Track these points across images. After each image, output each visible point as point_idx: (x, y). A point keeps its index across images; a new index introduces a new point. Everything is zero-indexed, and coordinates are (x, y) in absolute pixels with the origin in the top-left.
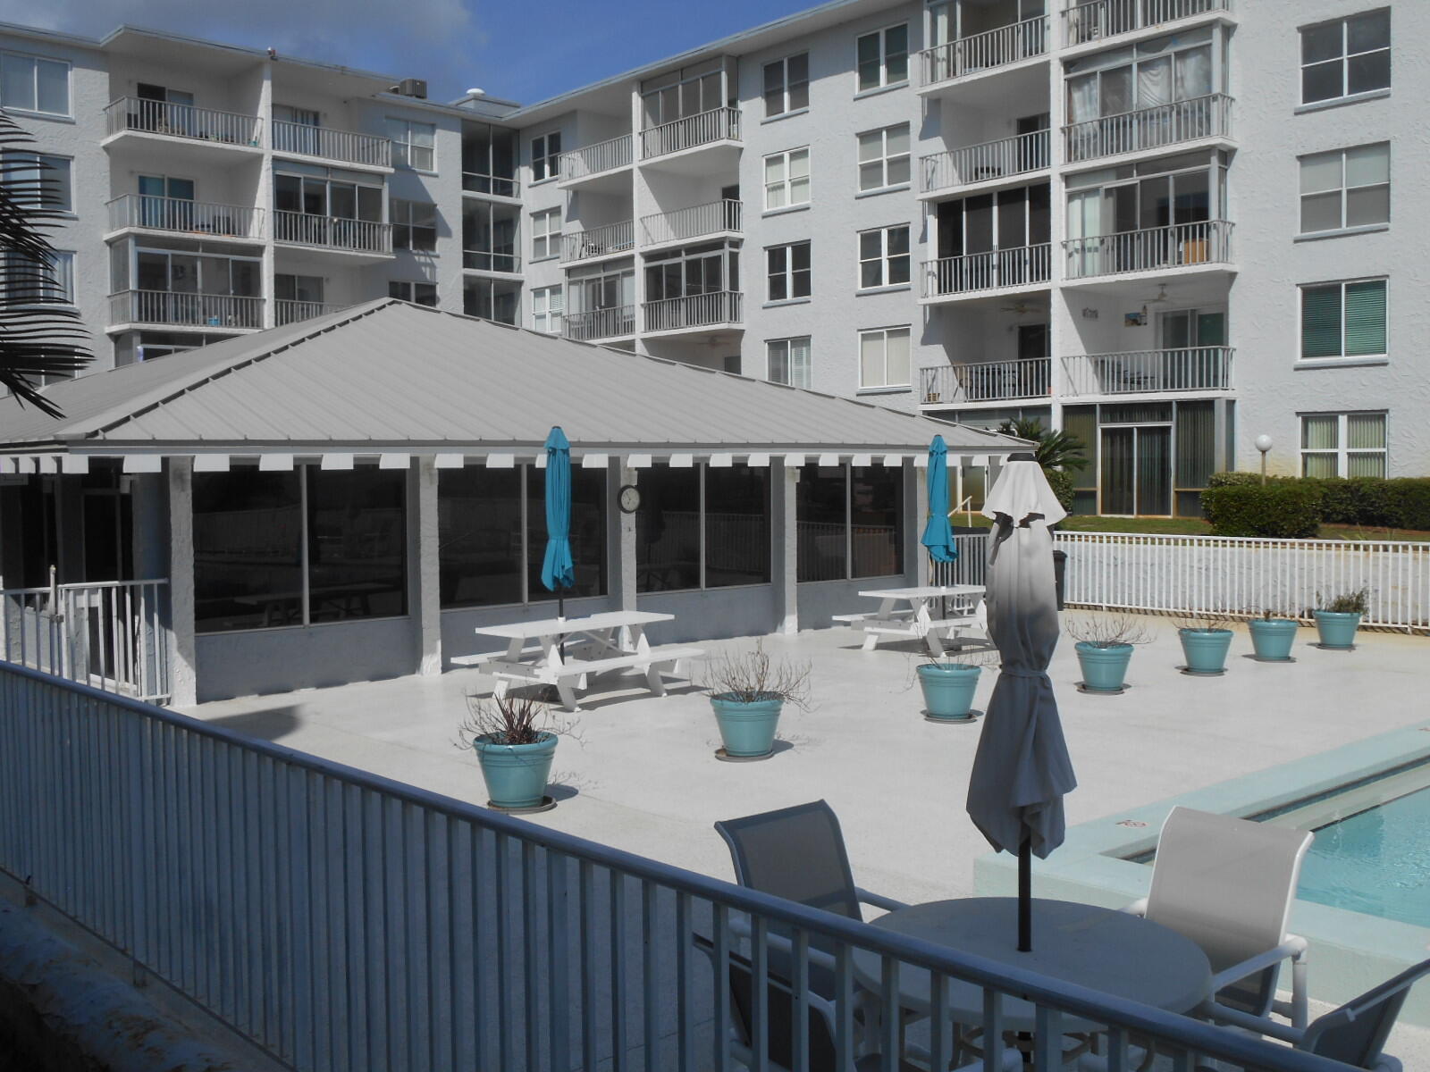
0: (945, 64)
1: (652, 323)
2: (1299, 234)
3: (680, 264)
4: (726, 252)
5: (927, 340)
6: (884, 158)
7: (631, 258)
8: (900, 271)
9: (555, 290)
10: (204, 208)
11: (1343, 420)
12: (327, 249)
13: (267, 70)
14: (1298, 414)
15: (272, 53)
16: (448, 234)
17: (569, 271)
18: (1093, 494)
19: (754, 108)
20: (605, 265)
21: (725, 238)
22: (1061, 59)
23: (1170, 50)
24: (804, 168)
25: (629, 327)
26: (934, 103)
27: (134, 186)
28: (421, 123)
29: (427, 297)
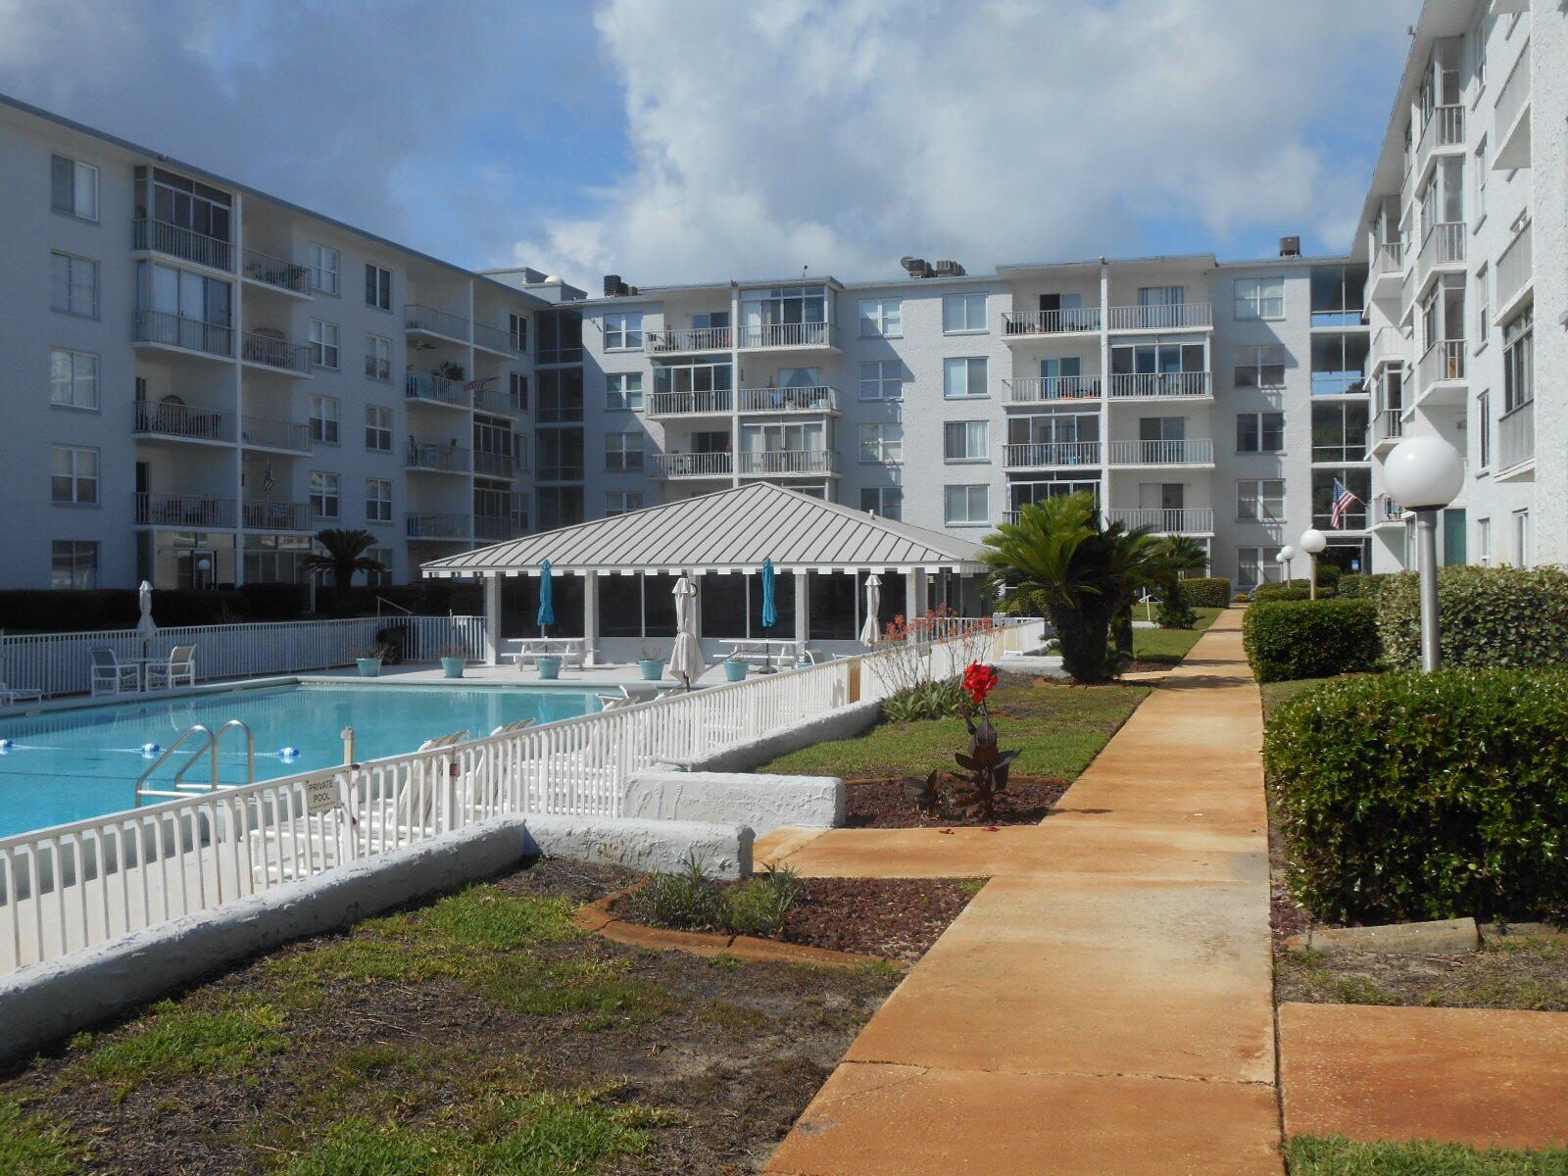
12: (1156, 398)
13: (1104, 272)
15: (1103, 259)
27: (1037, 368)
28: (1268, 278)
29: (1275, 423)
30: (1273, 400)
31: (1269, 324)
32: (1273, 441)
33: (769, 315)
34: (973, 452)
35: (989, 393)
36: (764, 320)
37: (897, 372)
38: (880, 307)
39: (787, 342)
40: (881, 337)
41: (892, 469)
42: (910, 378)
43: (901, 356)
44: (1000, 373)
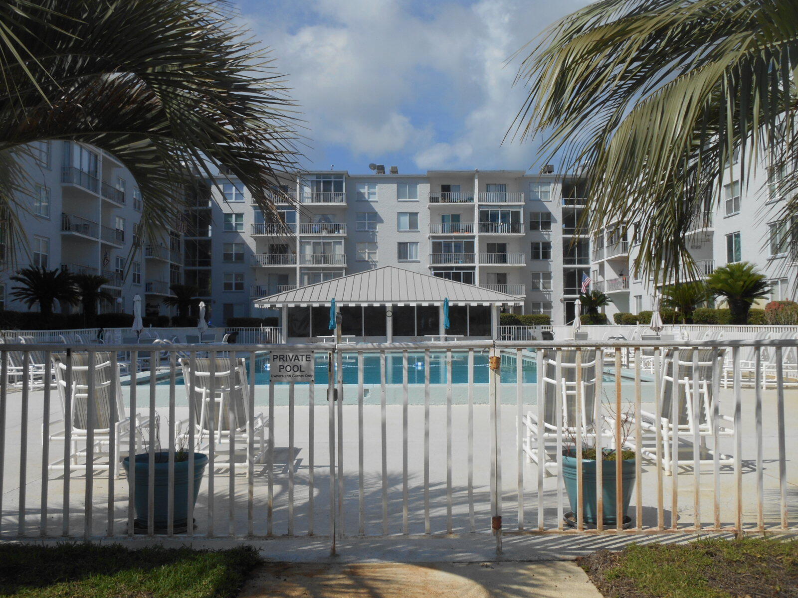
1: (608, 254)
2: (726, 216)
3: (612, 231)
10: (463, 225)
12: (500, 234)
13: (476, 176)
15: (477, 170)
16: (555, 221)
27: (440, 218)
28: (544, 183)
29: (547, 246)
30: (546, 237)
31: (544, 203)
32: (546, 255)
33: (315, 188)
34: (411, 257)
35: (419, 230)
36: (312, 190)
37: (375, 218)
38: (366, 187)
39: (325, 201)
40: (367, 201)
41: (373, 264)
42: (381, 221)
43: (377, 210)
44: (424, 221)
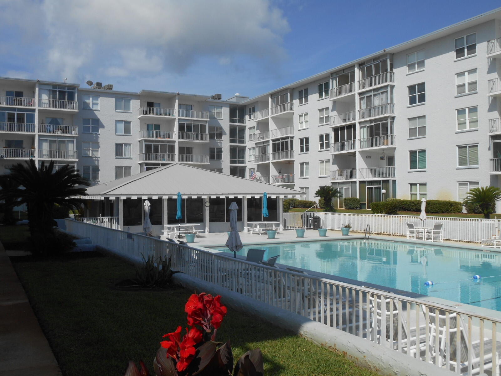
0: (335, 93)
1: (273, 158)
2: (409, 138)
3: (279, 143)
4: (289, 140)
5: (333, 164)
6: (324, 116)
7: (268, 141)
8: (328, 145)
9: (254, 148)
10: (163, 132)
11: (418, 185)
12: (192, 141)
13: (177, 97)
14: (409, 184)
15: (178, 93)
16: (225, 134)
17: (256, 144)
18: (366, 203)
19: (296, 102)
20: (264, 142)
21: (289, 136)
22: (358, 93)
23: (380, 92)
24: (308, 118)
25: (269, 159)
26: (334, 102)
27: (146, 127)
28: (218, 106)
29: (220, 151)
30: (220, 144)
31: (219, 120)
32: (219, 157)
33: (51, 96)
34: (125, 155)
35: (131, 134)
36: (49, 98)
37: (97, 124)
38: (91, 99)
39: (60, 107)
40: (92, 110)
41: (95, 160)
42: (103, 127)
43: (99, 117)
44: (135, 127)
